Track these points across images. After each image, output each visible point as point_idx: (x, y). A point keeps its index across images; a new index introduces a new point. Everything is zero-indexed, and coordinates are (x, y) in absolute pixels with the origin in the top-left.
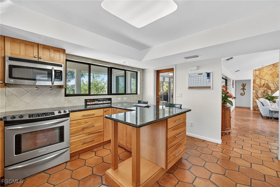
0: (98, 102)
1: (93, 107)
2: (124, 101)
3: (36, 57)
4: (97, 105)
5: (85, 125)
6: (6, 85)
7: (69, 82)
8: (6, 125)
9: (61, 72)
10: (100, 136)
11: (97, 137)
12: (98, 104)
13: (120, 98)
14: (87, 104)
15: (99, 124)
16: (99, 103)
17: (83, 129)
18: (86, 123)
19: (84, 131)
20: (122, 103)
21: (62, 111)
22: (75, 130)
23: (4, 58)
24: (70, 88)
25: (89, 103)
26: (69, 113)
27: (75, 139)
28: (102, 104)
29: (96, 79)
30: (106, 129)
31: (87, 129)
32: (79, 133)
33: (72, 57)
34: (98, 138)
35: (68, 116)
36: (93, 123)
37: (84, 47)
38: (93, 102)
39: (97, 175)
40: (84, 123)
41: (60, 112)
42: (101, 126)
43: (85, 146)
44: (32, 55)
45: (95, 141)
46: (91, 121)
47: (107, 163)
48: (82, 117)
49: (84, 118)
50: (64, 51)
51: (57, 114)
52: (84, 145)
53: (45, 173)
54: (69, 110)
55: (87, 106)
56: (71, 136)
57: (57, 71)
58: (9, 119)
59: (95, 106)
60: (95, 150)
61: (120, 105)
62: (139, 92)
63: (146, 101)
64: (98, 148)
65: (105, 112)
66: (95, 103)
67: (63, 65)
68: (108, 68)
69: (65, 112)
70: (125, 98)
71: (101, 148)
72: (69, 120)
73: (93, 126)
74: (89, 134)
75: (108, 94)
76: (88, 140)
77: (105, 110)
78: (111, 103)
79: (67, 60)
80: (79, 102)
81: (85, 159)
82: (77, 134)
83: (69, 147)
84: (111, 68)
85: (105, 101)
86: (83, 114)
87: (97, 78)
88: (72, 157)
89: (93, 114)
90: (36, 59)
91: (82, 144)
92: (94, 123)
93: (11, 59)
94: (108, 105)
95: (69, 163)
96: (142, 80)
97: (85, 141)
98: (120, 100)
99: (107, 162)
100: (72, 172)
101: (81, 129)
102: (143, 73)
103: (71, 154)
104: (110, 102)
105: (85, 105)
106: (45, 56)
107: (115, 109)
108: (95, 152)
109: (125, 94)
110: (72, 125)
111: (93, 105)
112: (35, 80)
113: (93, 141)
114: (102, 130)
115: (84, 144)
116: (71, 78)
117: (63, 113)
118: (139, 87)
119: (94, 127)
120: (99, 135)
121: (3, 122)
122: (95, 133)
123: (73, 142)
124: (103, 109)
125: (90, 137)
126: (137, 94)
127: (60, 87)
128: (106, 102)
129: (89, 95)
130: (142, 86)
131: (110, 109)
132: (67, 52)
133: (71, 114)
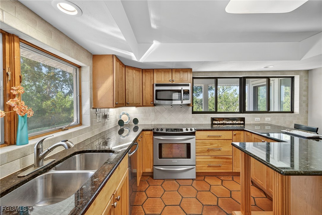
0: (226, 121)
1: (220, 126)
2: (266, 123)
3: (171, 80)
4: (225, 126)
5: (210, 146)
6: (155, 105)
7: (199, 97)
8: (154, 135)
9: (188, 90)
10: (228, 164)
11: (224, 163)
12: (226, 124)
13: (259, 118)
14: (214, 123)
15: (227, 149)
16: (228, 123)
17: (209, 150)
18: (211, 144)
19: (209, 153)
20: (263, 125)
21: (189, 129)
22: (200, 150)
23: (153, 85)
24: (199, 102)
25: (216, 122)
26: (195, 132)
27: (201, 159)
28: (231, 124)
29: (226, 91)
30: (235, 157)
31: (213, 151)
32: (204, 153)
33: (199, 74)
34: (225, 165)
35: (194, 134)
36: (219, 146)
37: (209, 61)
38: (220, 121)
39: (222, 209)
40: (209, 144)
41: (187, 130)
42: (229, 151)
43: (211, 170)
44: (168, 80)
45: (222, 167)
46: (217, 143)
47: (236, 201)
48: (208, 137)
49: (209, 138)
50: (191, 70)
51: (185, 131)
52: (209, 168)
53: (176, 181)
54: (195, 128)
55: (214, 126)
56: (197, 154)
57: (185, 91)
58: (155, 131)
59: (223, 125)
60: (222, 178)
61: (259, 128)
62: (297, 109)
63: (315, 127)
64: (226, 177)
65: (235, 135)
66: (223, 122)
67: (190, 84)
68: (240, 78)
69: (191, 130)
70: (268, 118)
71: (229, 178)
72: (195, 139)
73: (219, 150)
74: (216, 157)
75: (240, 112)
76: (214, 164)
77: (235, 132)
78: (244, 124)
79: (193, 78)
80: (205, 120)
81: (211, 185)
82: (202, 154)
83: (195, 165)
84: (245, 78)
85: (235, 121)
86: (208, 135)
87: (228, 90)
88: (198, 176)
89: (220, 136)
90: (171, 83)
91: (208, 167)
92: (221, 147)
93: (157, 85)
94: (239, 126)
95: (195, 181)
96: (304, 88)
97: (210, 163)
98: (259, 120)
99: (236, 199)
100: (197, 192)
101: (206, 150)
102: (308, 77)
103: (197, 173)
104: (242, 122)
105: (211, 124)
106: (177, 78)
107: (249, 134)
108: (222, 181)
109: (268, 111)
110: (197, 144)
111: (220, 124)
112: (172, 100)
113: (220, 166)
114: (231, 157)
115: (209, 166)
116: (200, 92)
117: (189, 131)
118: (298, 102)
119: (221, 151)
120: (226, 162)
121: (152, 132)
122: (222, 158)
123: (199, 162)
124: (231, 132)
125: (216, 161)
126: (292, 112)
127: (188, 105)
128: (237, 122)
129: (216, 112)
130: (304, 99)
131: (242, 132)
132: (193, 70)
133: (197, 132)
